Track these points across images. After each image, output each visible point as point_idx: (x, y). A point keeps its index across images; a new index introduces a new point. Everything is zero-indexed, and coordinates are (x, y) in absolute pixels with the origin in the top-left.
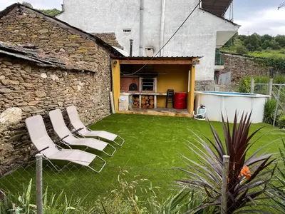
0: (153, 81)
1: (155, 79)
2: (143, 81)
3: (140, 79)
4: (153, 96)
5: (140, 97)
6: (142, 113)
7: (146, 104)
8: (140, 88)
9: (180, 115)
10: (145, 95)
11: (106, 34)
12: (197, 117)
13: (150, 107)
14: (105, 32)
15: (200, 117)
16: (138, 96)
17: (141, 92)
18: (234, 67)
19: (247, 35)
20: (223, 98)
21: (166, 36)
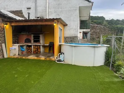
0: (39, 36)
1: (41, 35)
2: (34, 36)
3: (32, 35)
4: (40, 46)
5: (32, 46)
6: (24, 58)
7: (36, 51)
8: (32, 41)
9: (48, 59)
10: (36, 46)
11: (17, 11)
12: (57, 61)
13: (39, 52)
14: (17, 10)
15: (60, 61)
16: (31, 46)
17: (32, 44)
18: (98, 31)
19: (109, 20)
20: (73, 47)
21: (50, 10)
